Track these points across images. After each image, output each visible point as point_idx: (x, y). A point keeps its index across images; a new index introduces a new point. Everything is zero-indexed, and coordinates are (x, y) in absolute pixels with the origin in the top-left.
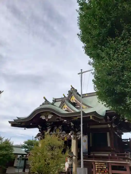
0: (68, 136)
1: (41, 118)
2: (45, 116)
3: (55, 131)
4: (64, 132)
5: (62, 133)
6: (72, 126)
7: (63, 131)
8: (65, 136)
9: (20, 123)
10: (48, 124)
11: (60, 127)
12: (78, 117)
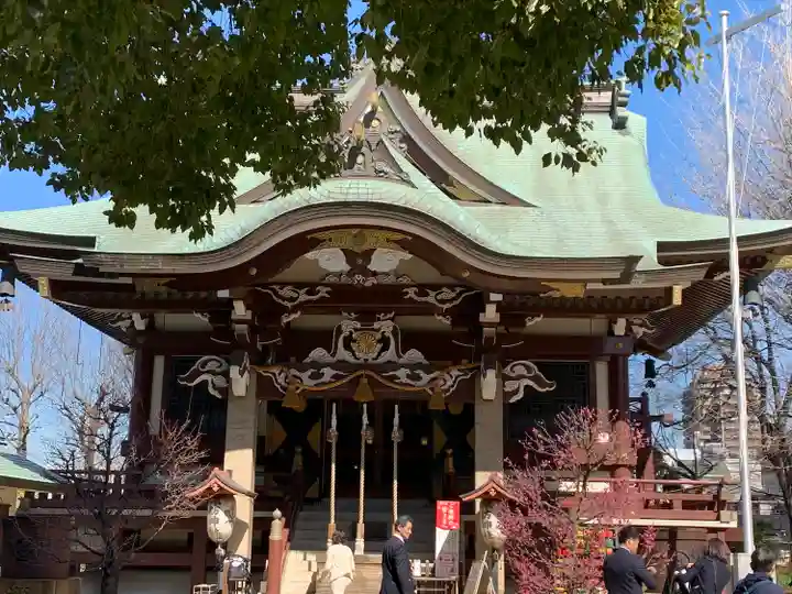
0: (450, 383)
1: (317, 261)
2: (350, 256)
3: (347, 347)
4: (414, 355)
5: (401, 361)
6: (490, 325)
7: (404, 352)
8: (426, 378)
9: (129, 281)
10: (287, 292)
11: (385, 326)
12: (590, 286)
